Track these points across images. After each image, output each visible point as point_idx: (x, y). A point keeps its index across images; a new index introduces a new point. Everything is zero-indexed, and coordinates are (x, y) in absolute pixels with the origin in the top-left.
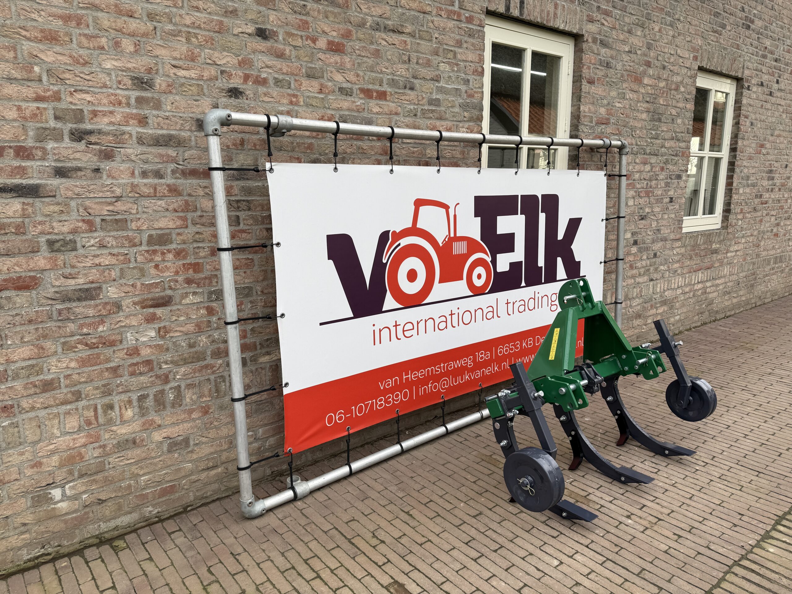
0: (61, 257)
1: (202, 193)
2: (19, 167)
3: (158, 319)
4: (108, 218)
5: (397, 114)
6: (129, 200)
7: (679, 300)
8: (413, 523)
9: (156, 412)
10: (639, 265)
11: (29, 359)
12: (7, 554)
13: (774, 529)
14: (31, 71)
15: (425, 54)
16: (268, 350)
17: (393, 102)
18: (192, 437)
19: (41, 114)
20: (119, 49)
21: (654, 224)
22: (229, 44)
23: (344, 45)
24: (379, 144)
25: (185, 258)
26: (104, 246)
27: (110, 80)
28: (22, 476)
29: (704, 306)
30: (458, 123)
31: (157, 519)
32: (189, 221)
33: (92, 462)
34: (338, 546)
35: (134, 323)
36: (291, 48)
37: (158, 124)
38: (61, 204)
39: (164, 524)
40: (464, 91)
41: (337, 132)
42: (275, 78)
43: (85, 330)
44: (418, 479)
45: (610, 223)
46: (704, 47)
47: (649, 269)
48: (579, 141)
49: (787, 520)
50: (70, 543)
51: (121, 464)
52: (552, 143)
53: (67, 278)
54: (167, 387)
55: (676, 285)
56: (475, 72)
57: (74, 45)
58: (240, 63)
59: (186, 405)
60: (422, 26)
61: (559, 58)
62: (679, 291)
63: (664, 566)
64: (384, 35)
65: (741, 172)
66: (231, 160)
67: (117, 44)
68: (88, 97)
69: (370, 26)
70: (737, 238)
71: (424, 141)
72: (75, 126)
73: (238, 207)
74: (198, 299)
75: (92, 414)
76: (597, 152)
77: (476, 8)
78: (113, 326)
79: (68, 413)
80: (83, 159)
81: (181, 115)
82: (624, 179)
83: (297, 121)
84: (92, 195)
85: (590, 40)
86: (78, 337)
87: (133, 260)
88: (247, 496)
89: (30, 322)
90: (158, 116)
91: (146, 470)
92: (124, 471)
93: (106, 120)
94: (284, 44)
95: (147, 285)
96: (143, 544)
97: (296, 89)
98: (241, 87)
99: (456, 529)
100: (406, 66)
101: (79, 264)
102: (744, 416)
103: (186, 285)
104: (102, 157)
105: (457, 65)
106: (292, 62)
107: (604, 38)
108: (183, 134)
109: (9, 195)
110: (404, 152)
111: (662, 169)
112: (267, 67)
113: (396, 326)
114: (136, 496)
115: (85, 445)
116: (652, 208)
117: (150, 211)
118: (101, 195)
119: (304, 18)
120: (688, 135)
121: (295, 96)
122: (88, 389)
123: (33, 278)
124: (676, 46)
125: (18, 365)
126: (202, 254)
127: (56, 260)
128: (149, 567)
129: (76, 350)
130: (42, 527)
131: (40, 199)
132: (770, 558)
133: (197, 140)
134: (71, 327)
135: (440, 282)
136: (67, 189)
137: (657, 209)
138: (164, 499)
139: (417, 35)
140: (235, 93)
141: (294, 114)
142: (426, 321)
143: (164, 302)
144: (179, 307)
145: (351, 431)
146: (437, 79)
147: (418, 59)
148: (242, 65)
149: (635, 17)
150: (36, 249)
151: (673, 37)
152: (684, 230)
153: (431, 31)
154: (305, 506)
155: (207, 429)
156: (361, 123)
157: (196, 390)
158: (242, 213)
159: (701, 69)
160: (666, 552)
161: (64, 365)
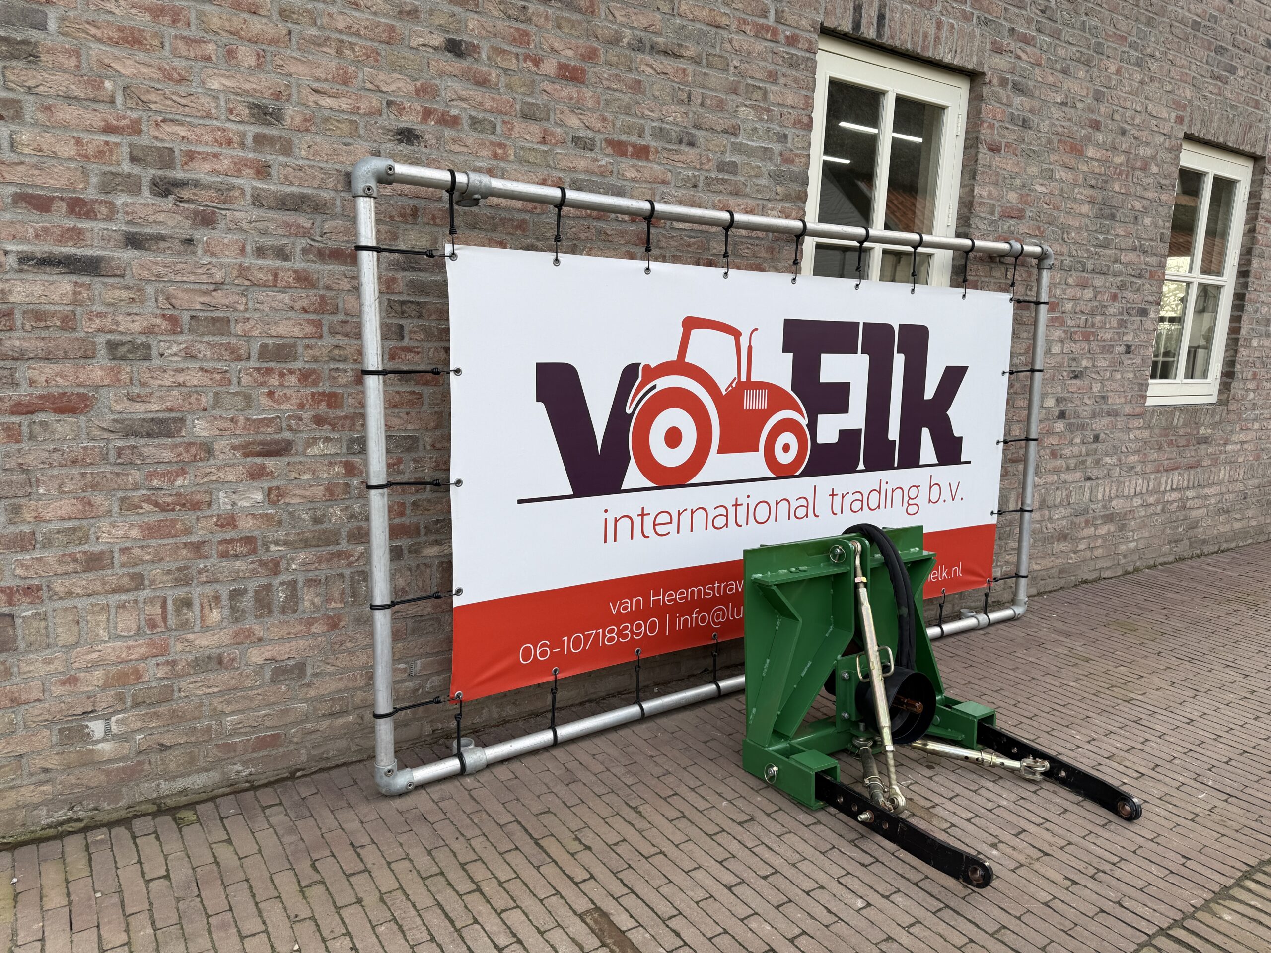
0: (126, 369)
1: (346, 285)
2: (73, 229)
3: (267, 474)
4: (200, 314)
5: (664, 182)
6: (234, 288)
7: (1137, 515)
8: (641, 824)
9: (256, 617)
10: (1067, 452)
11: (70, 518)
12: (17, 812)
13: (1238, 884)
14: (100, 87)
15: (716, 91)
16: (438, 537)
17: (660, 164)
18: (309, 661)
19: (111, 151)
20: (233, 62)
21: (1096, 387)
22: (403, 62)
23: (584, 72)
24: (633, 227)
25: (315, 383)
26: (192, 357)
27: (217, 107)
28: (47, 694)
29: (1181, 530)
30: (765, 202)
31: (247, 785)
32: (325, 328)
33: (154, 684)
34: (517, 848)
35: (231, 477)
36: (499, 71)
37: (286, 177)
38: (132, 288)
39: (258, 793)
40: (778, 152)
41: (562, 203)
42: (472, 118)
43: (156, 483)
44: (661, 760)
45: (1018, 379)
46: (1196, 103)
47: (1084, 462)
48: (968, 242)
49: (1265, 873)
50: (112, 806)
51: (198, 693)
52: (921, 243)
53: (133, 400)
54: (276, 581)
55: (1132, 491)
56: (798, 123)
57: (167, 52)
58: (417, 91)
59: (304, 611)
60: (713, 46)
61: (943, 108)
62: (1137, 501)
63: (1039, 924)
64: (649, 59)
65: (1256, 311)
66: (395, 238)
67: (231, 54)
68: (183, 131)
69: (628, 43)
70: (1246, 420)
71: (707, 228)
72: (160, 172)
73: (403, 312)
74: (331, 449)
75: (159, 611)
76: (1001, 262)
77: (804, 22)
78: (198, 480)
79: (123, 606)
80: (170, 223)
81: (321, 165)
82: (1043, 308)
83: (497, 183)
84: (179, 279)
85: (995, 82)
86: (145, 492)
87: (235, 380)
88: (386, 759)
89: (75, 462)
90: (286, 165)
91: (234, 707)
92: (201, 705)
93: (207, 166)
94: (489, 66)
95: (254, 421)
96: (222, 819)
97: (504, 135)
98: (418, 128)
99: (708, 839)
100: (684, 109)
101: (152, 381)
102: (1221, 706)
103: (314, 426)
104: (198, 221)
105: (768, 110)
106: (500, 94)
107: (1020, 79)
108: (323, 194)
109: (56, 270)
110: (673, 243)
111: (1114, 297)
112: (461, 99)
113: (643, 515)
114: (218, 745)
115: (144, 658)
116: (1093, 360)
117: (267, 309)
118: (192, 278)
119: (523, 26)
120: (1162, 245)
121: (501, 145)
122: (155, 572)
123: (83, 397)
124: (1146, 98)
125: (52, 526)
126: (341, 381)
127: (118, 372)
128: (225, 853)
129: (141, 511)
130: (72, 777)
131: (101, 279)
132: (1222, 930)
133: (343, 205)
134: (135, 475)
135: (720, 451)
136: (142, 267)
137: (1102, 363)
138: (261, 754)
139: (704, 61)
140: (407, 136)
141: (499, 174)
142: (693, 512)
143: (280, 449)
144: (302, 459)
145: (560, 676)
146: (733, 131)
147: (704, 97)
148: (421, 94)
149: (1075, 49)
150: (90, 354)
151: (1142, 83)
152: (1150, 402)
153: (727, 55)
154: (477, 785)
155: (334, 652)
156: (606, 193)
157: (321, 589)
158: (409, 321)
159: (1189, 138)
160: (1046, 904)
161: (122, 532)
